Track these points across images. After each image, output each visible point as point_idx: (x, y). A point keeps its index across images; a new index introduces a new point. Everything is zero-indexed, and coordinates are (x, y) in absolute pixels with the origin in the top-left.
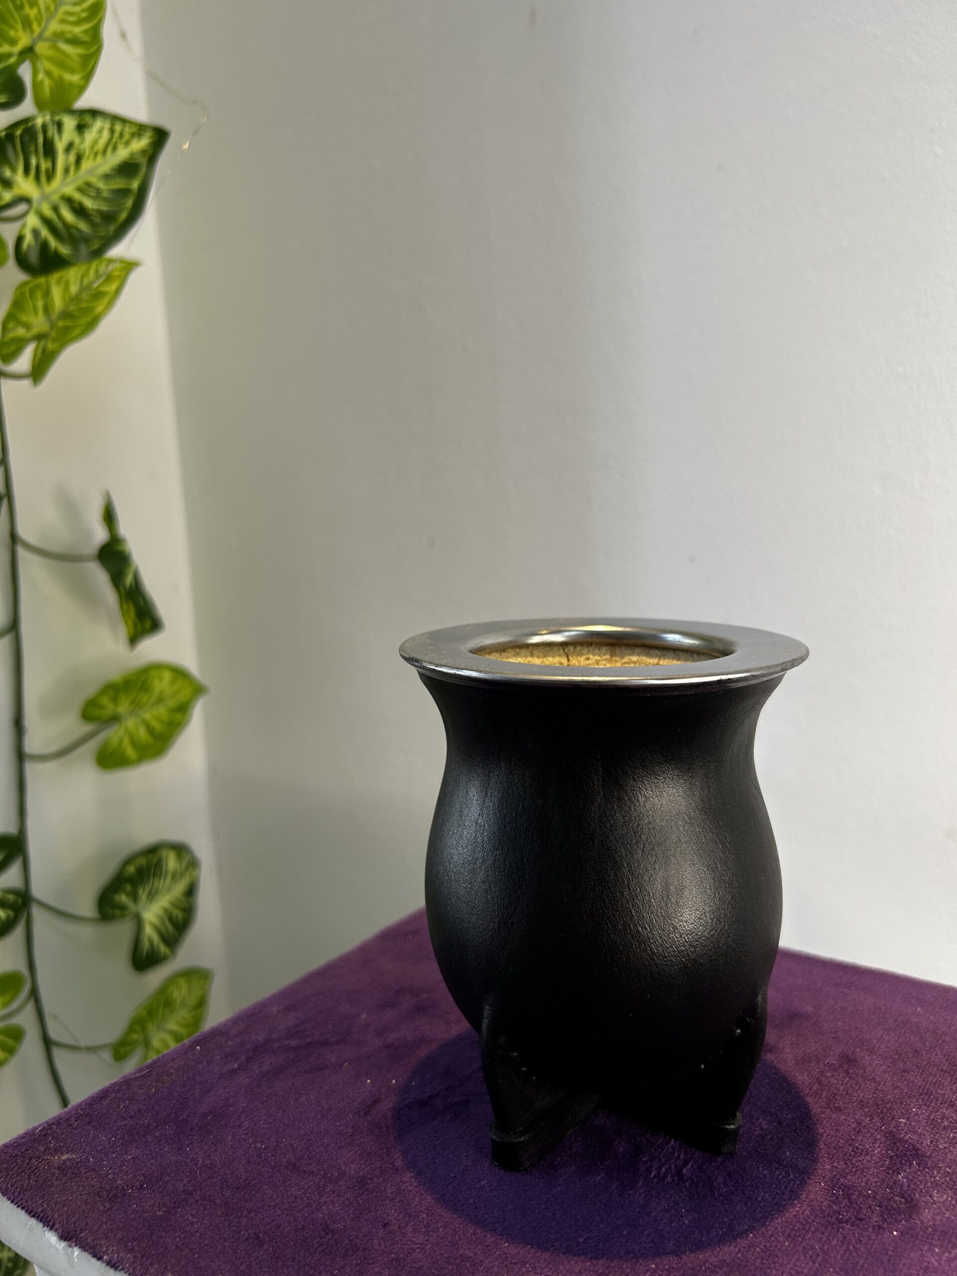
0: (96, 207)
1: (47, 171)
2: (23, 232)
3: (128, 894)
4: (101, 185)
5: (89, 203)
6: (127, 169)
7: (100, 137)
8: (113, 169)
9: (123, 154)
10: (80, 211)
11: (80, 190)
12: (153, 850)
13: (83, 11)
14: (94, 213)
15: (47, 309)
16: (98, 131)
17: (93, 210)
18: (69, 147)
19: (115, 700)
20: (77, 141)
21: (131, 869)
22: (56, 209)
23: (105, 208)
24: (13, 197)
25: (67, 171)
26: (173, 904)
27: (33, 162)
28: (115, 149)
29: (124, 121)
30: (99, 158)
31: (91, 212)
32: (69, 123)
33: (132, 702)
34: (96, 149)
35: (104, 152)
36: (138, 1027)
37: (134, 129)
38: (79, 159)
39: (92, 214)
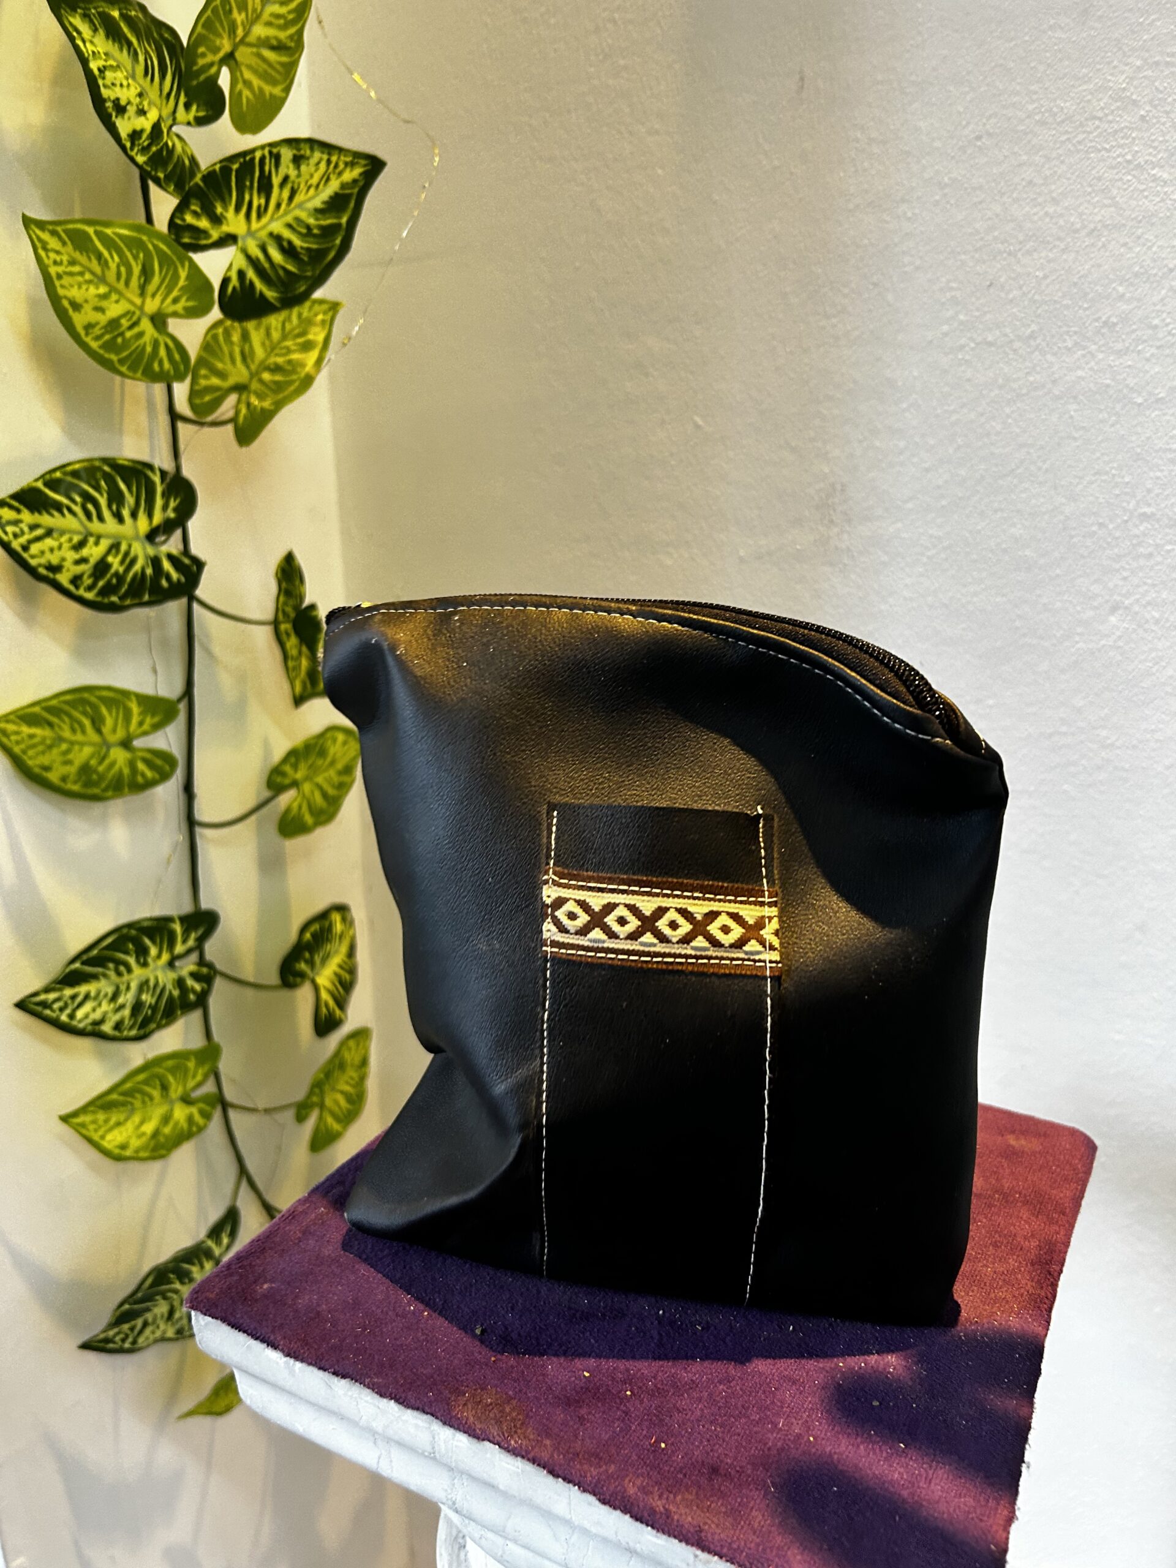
0: (305, 245)
1: (259, 207)
2: (229, 274)
3: (306, 962)
4: (311, 221)
5: (297, 242)
6: (337, 203)
7: (317, 170)
8: (324, 203)
9: (334, 186)
10: (289, 250)
11: (289, 226)
12: (323, 916)
13: (290, 12)
14: (303, 252)
15: (246, 357)
16: (316, 165)
17: (302, 248)
18: (285, 181)
19: (295, 767)
20: (293, 173)
21: (308, 936)
22: (263, 249)
23: (314, 246)
24: (221, 232)
25: (278, 206)
26: (340, 966)
27: (247, 197)
28: (328, 179)
29: (341, 150)
30: (312, 191)
31: (299, 250)
32: (287, 154)
33: (310, 767)
34: (309, 183)
35: (318, 186)
36: (317, 1090)
37: (349, 159)
38: (293, 193)
39: (301, 253)
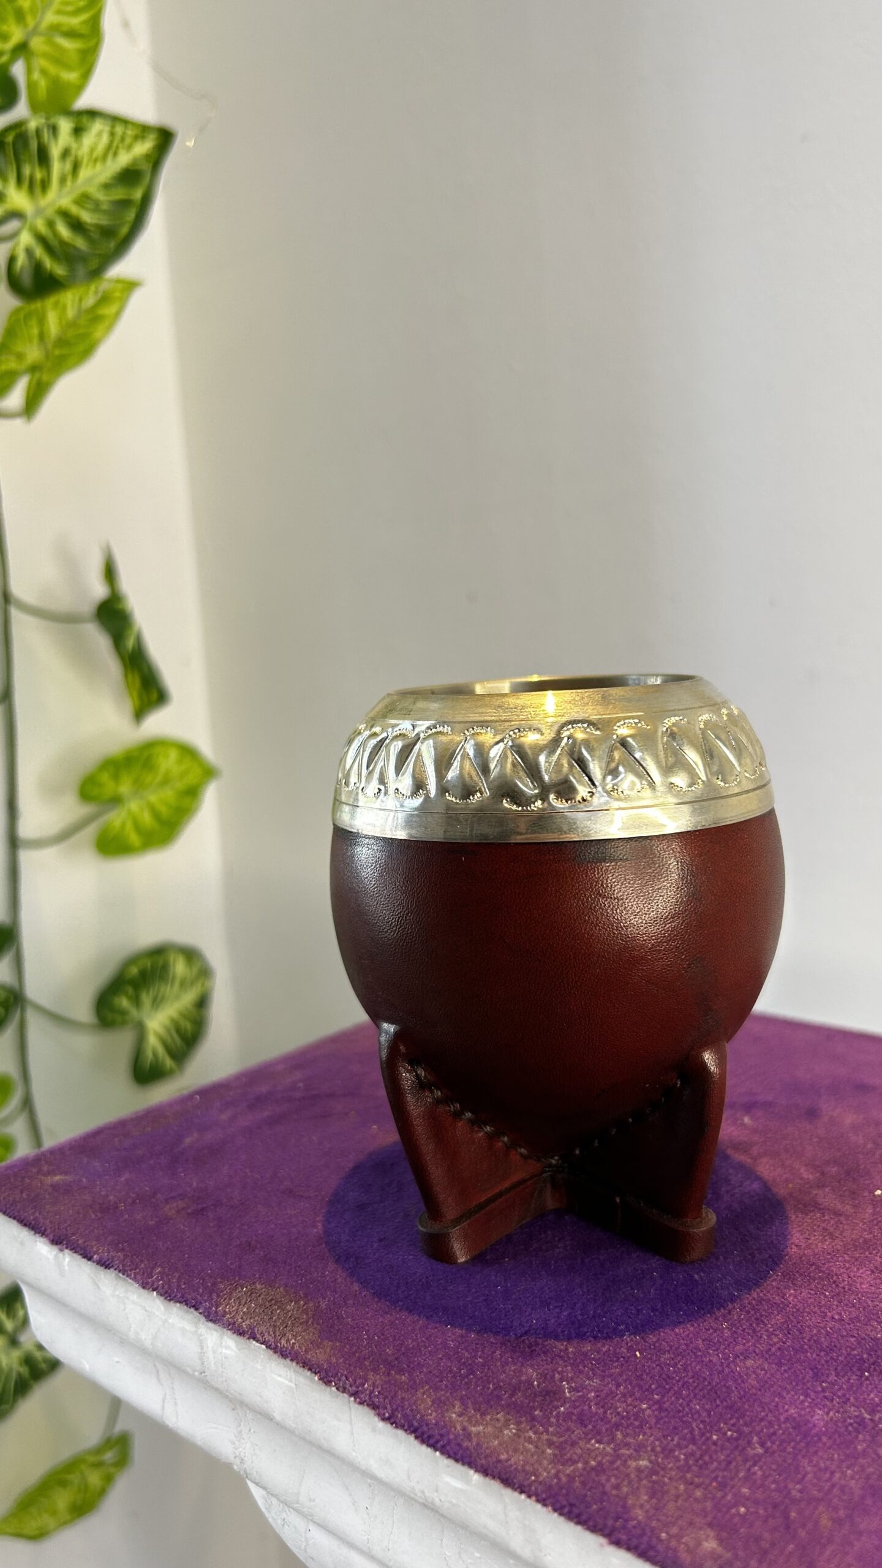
0: (95, 221)
1: (42, 181)
2: (16, 253)
3: (130, 998)
4: (101, 196)
5: (87, 217)
6: (129, 176)
7: (99, 142)
8: (113, 178)
9: (124, 159)
10: (76, 225)
11: (77, 202)
12: (158, 952)
14: (92, 229)
15: (42, 337)
16: (97, 135)
17: (91, 225)
18: (66, 153)
19: (116, 777)
20: (74, 146)
21: (134, 971)
22: (51, 224)
23: (104, 221)
24: (6, 212)
25: (63, 180)
26: (181, 1014)
27: (27, 171)
28: (115, 154)
29: (125, 122)
30: (99, 165)
31: (89, 227)
32: (65, 126)
33: (135, 782)
34: (95, 154)
35: (104, 157)
37: (137, 132)
38: (76, 167)
39: (88, 230)
